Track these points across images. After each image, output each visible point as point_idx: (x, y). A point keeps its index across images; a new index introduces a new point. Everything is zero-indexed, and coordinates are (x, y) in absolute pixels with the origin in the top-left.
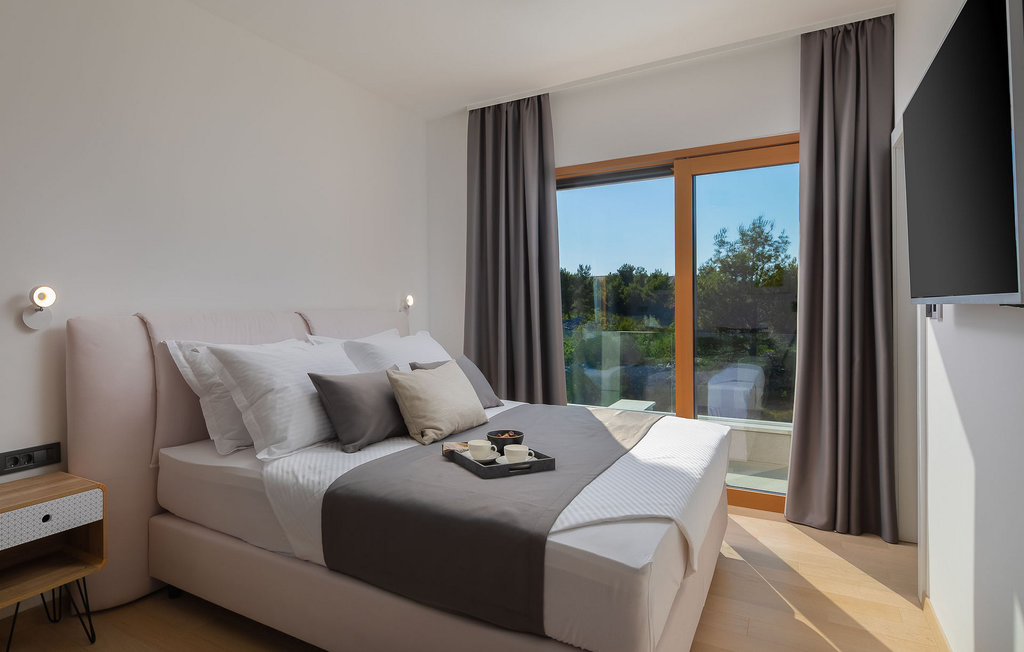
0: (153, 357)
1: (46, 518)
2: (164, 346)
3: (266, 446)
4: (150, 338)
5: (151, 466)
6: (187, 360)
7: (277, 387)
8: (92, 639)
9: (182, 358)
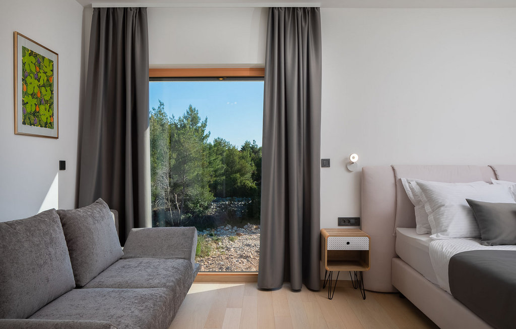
0: (396, 185)
1: (348, 243)
2: (400, 180)
3: (437, 232)
4: (395, 177)
5: (393, 235)
6: (410, 188)
7: (446, 205)
8: (364, 299)
9: (408, 186)
